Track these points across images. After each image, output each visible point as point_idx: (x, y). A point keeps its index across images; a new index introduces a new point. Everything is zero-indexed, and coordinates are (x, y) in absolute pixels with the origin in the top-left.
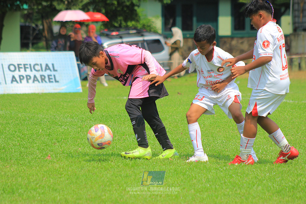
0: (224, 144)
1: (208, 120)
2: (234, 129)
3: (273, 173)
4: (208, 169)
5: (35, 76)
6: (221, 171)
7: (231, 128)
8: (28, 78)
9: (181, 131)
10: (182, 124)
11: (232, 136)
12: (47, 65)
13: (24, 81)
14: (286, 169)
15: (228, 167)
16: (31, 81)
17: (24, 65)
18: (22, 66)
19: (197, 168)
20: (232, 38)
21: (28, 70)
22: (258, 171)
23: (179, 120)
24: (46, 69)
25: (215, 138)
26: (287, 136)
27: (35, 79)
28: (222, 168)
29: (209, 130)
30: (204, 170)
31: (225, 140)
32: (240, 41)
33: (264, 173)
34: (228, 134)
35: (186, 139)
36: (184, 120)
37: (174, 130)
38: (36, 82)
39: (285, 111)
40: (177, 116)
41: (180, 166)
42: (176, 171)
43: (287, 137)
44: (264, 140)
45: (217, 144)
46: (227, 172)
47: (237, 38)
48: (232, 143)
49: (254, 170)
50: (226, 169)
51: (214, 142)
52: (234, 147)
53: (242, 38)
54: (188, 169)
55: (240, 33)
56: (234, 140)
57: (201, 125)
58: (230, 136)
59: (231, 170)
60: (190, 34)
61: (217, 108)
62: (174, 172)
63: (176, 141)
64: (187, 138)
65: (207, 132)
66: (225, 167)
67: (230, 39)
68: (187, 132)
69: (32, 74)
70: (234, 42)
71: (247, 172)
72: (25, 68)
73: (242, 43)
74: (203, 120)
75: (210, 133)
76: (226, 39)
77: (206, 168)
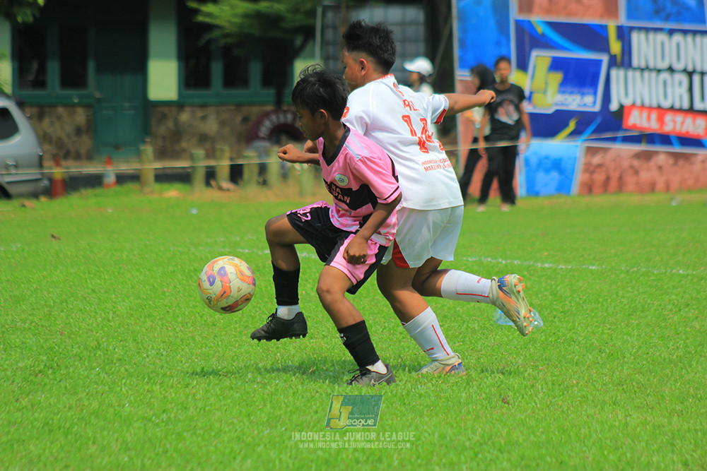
0: (163, 358)
1: (124, 301)
2: (187, 324)
3: (279, 427)
4: (125, 421)
6: (157, 425)
7: (180, 320)
9: (60, 327)
10: (62, 311)
11: (182, 340)
14: (309, 418)
15: (172, 415)
19: (99, 418)
20: (179, 105)
22: (243, 422)
23: (54, 302)
25: (142, 345)
26: (312, 339)
28: (157, 417)
29: (128, 325)
30: (114, 423)
31: (164, 349)
32: (199, 113)
33: (257, 428)
34: (171, 334)
35: (73, 347)
36: (67, 302)
37: (43, 326)
39: (307, 280)
40: (49, 293)
41: (58, 413)
42: (47, 424)
43: (311, 341)
44: (259, 348)
45: (147, 360)
46: (171, 427)
47: (193, 106)
48: (182, 356)
49: (236, 421)
50: (169, 419)
51: (138, 353)
52: (187, 365)
53: (204, 106)
54: (78, 419)
55: (199, 94)
56: (187, 350)
57: (108, 313)
58: (178, 340)
59: (180, 421)
60: (80, 97)
61: (147, 273)
62: (43, 427)
63: (48, 351)
64: (75, 344)
65: (122, 329)
66: (165, 415)
67: (174, 109)
68: (74, 330)
70: (185, 117)
71: (217, 425)
73: (204, 118)
74: (113, 302)
75: (130, 332)
76: (166, 110)
77: (121, 417)
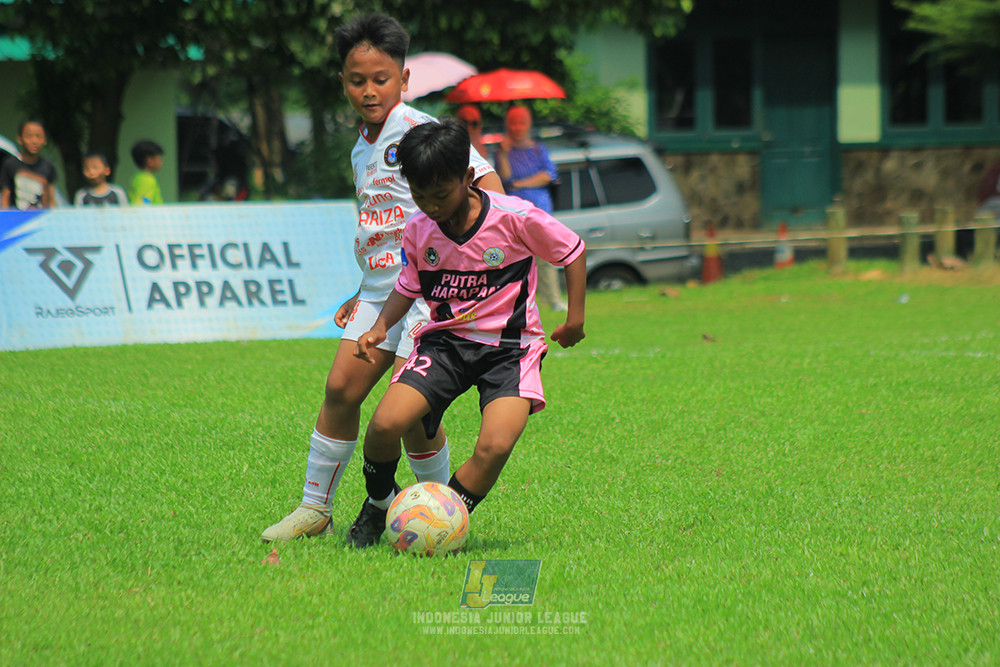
0: (862, 508)
5: (226, 285)
6: (855, 602)
8: (204, 289)
9: (716, 464)
10: (719, 443)
12: (266, 247)
13: (191, 301)
15: (876, 589)
16: (212, 301)
17: (191, 247)
18: (185, 251)
21: (204, 264)
22: (978, 599)
23: (708, 430)
24: (262, 261)
25: (832, 489)
27: (227, 293)
28: (855, 592)
35: (734, 493)
36: (725, 429)
37: (692, 464)
38: (231, 305)
46: (875, 605)
48: (888, 505)
49: (967, 597)
50: (872, 594)
51: (827, 501)
59: (887, 597)
63: (700, 499)
64: (738, 489)
65: (804, 467)
66: (865, 588)
68: (735, 469)
69: (217, 277)
71: (941, 603)
72: (194, 258)
77: (803, 591)
